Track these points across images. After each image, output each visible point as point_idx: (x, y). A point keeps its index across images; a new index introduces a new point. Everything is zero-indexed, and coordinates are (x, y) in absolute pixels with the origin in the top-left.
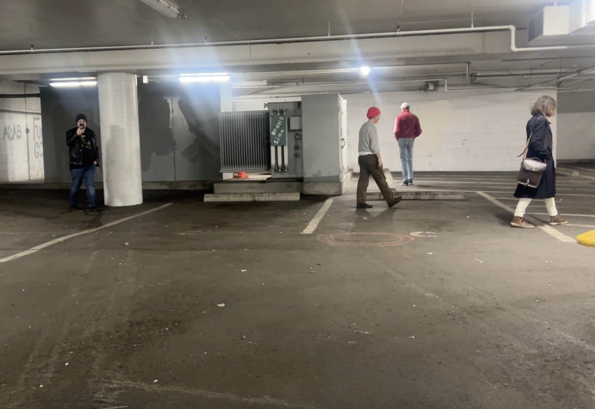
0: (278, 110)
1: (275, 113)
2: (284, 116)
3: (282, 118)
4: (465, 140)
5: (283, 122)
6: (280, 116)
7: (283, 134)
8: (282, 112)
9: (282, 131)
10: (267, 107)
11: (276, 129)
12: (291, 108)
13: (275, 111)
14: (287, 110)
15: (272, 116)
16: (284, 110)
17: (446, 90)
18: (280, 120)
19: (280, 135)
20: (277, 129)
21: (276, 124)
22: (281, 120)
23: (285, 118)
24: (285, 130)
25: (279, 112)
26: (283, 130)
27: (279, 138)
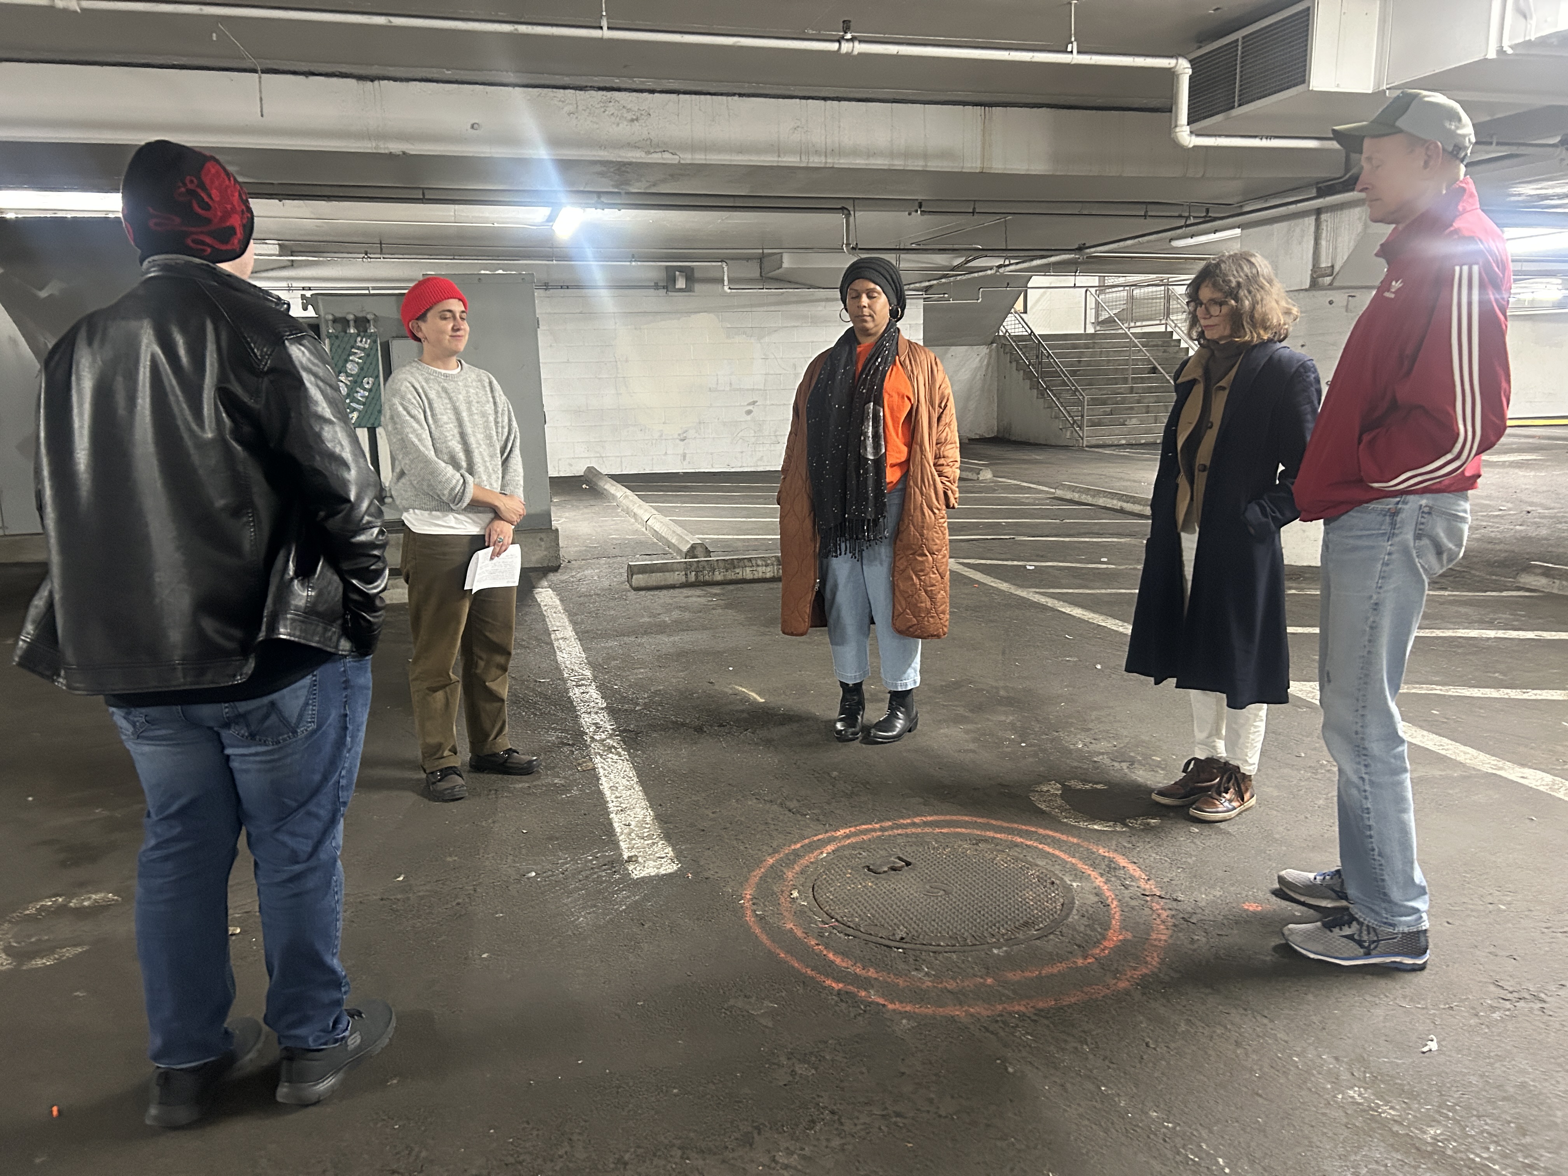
0: (351, 317)
1: (339, 327)
2: (370, 336)
3: (365, 343)
4: (754, 403)
5: (368, 355)
6: (358, 335)
7: (370, 391)
8: (362, 323)
9: (368, 383)
10: (310, 307)
11: (348, 375)
12: (391, 312)
13: (341, 322)
14: (376, 319)
15: (329, 336)
16: (369, 317)
17: (726, 288)
18: (359, 348)
19: (361, 395)
20: (352, 375)
21: (347, 361)
22: (363, 349)
23: (375, 342)
24: (377, 377)
25: (352, 323)
26: (371, 380)
27: (358, 402)
